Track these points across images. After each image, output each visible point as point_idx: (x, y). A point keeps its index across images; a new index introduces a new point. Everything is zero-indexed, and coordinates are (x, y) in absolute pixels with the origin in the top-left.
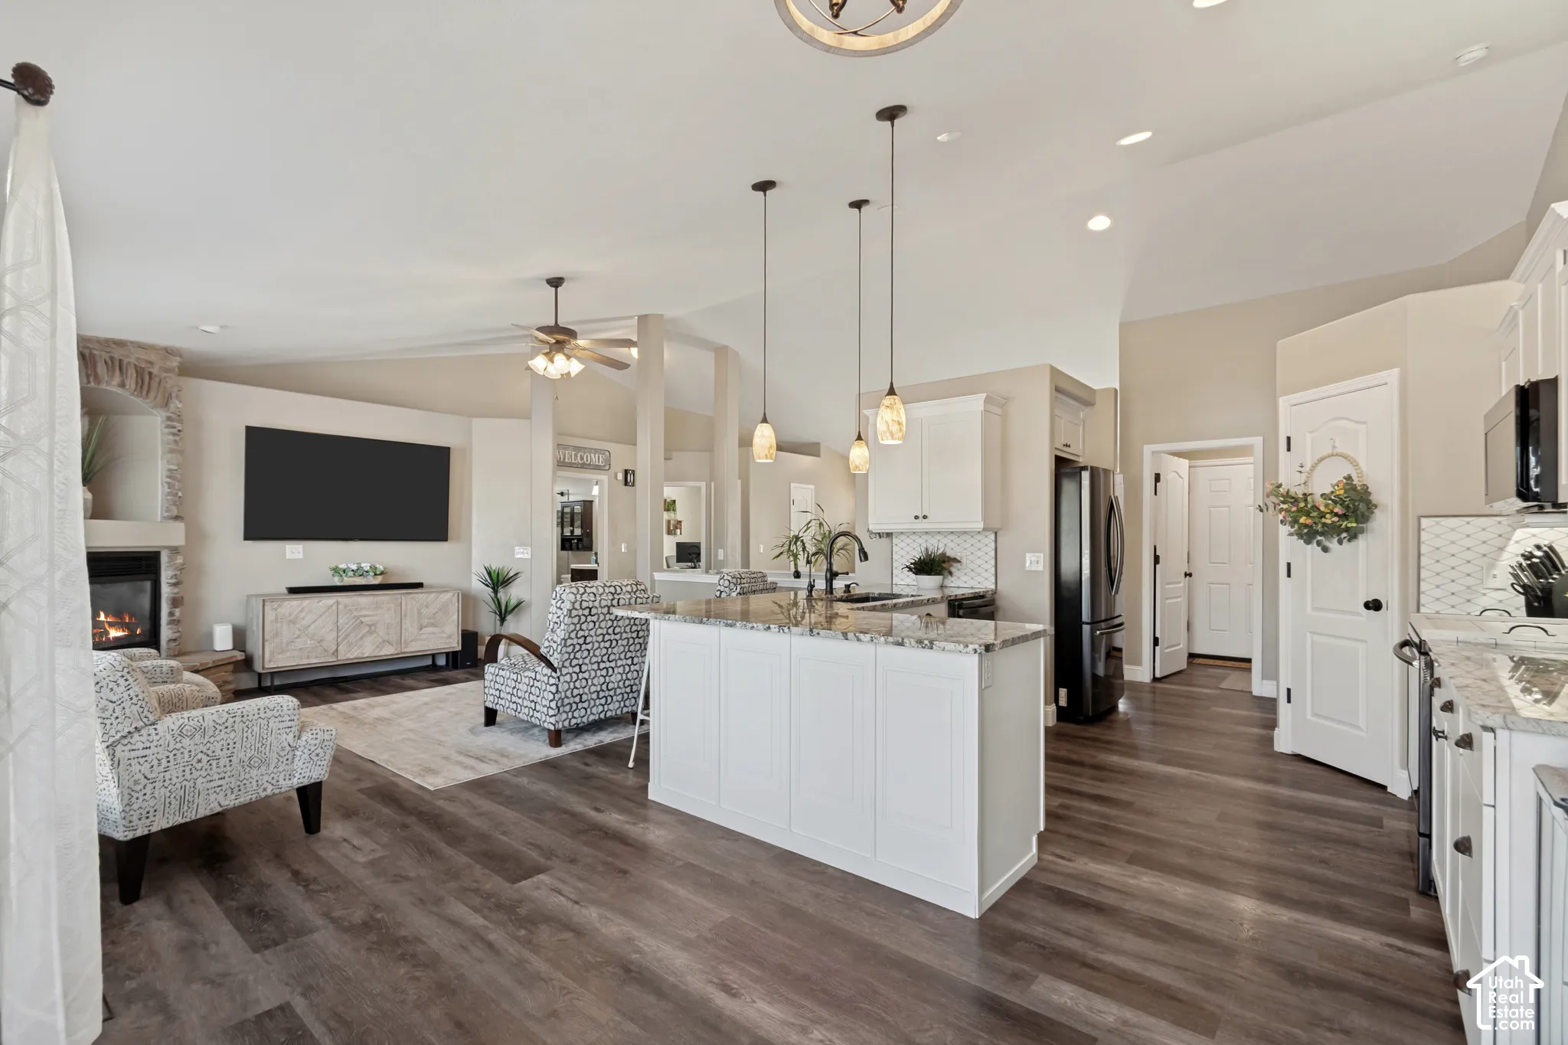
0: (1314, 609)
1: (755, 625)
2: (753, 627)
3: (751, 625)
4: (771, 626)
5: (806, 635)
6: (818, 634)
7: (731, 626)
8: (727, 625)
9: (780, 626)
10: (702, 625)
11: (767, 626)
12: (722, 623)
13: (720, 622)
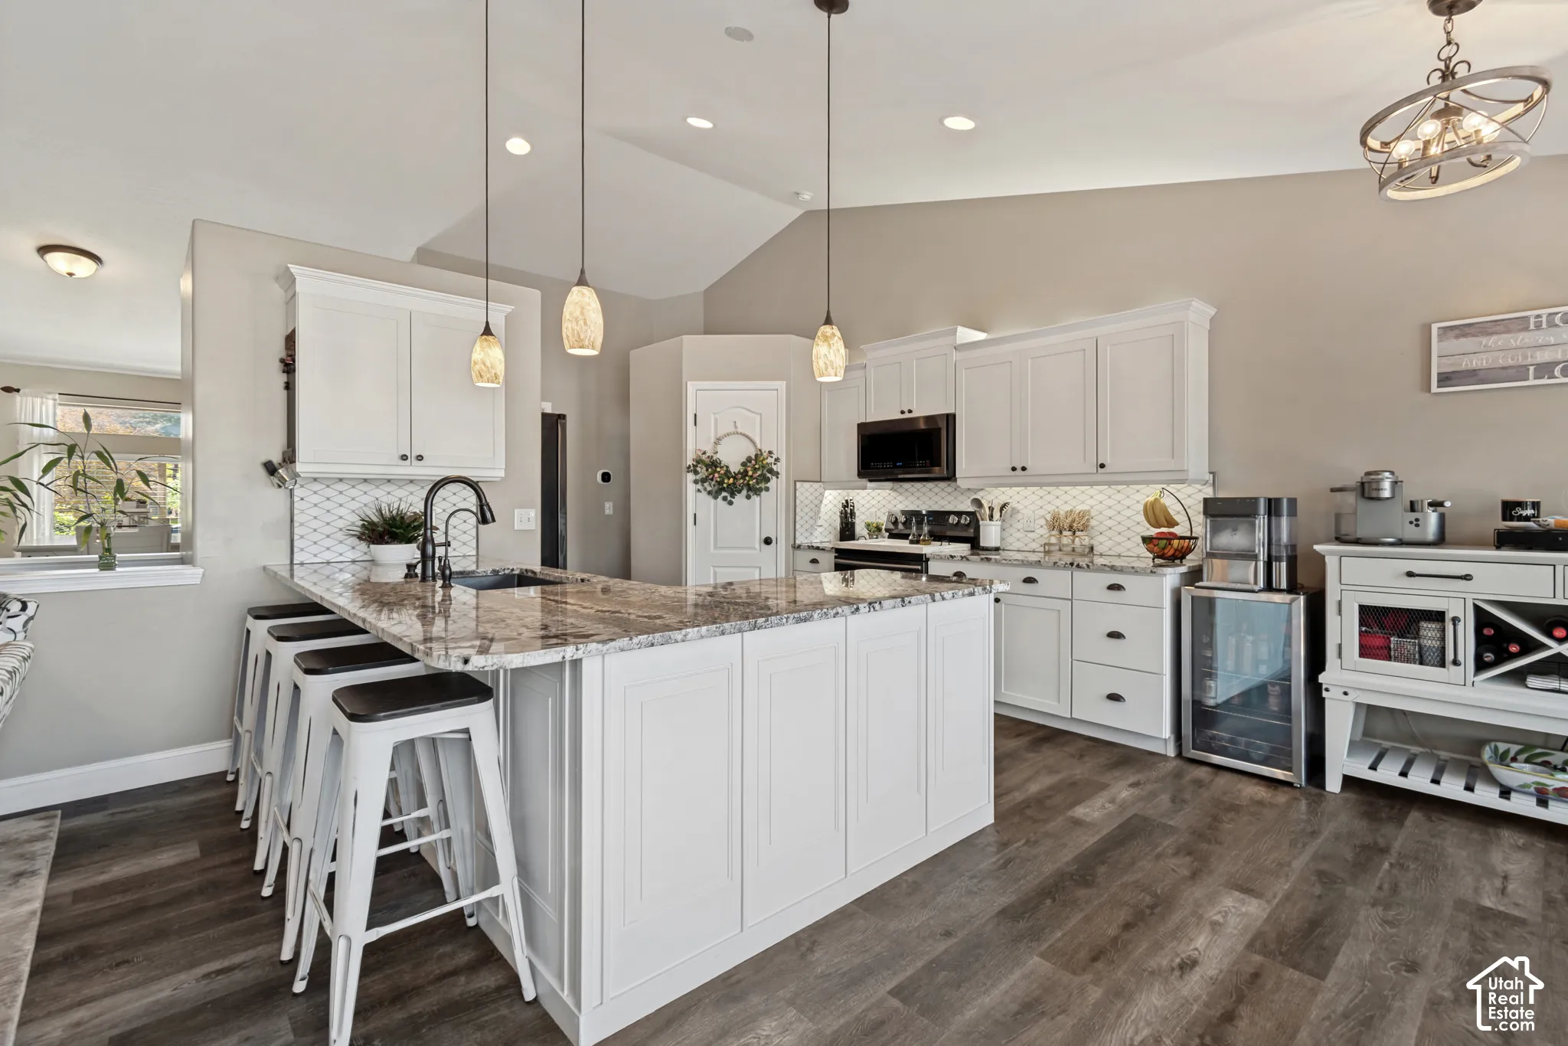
0: (716, 547)
1: (840, 610)
2: (838, 613)
3: (834, 611)
4: (860, 605)
5: (899, 607)
6: (910, 602)
7: (805, 620)
8: (799, 620)
9: (870, 604)
10: (756, 631)
11: (855, 607)
12: (790, 621)
13: (787, 618)
